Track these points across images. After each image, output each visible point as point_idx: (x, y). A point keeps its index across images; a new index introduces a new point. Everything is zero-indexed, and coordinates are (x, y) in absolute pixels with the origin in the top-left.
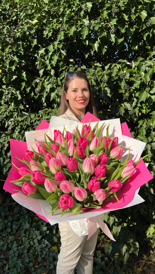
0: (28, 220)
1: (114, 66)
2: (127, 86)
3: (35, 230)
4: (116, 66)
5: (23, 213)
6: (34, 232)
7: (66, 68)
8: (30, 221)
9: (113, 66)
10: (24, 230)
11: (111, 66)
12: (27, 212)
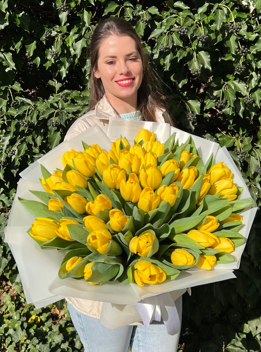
0: (20, 323)
1: (217, 8)
2: (244, 49)
3: (38, 343)
4: (219, 8)
5: (7, 309)
6: (35, 346)
7: (117, 9)
8: (25, 325)
9: (215, 8)
10: (14, 345)
11: (210, 8)
12: (14, 306)
